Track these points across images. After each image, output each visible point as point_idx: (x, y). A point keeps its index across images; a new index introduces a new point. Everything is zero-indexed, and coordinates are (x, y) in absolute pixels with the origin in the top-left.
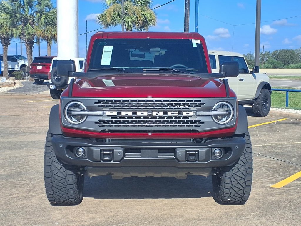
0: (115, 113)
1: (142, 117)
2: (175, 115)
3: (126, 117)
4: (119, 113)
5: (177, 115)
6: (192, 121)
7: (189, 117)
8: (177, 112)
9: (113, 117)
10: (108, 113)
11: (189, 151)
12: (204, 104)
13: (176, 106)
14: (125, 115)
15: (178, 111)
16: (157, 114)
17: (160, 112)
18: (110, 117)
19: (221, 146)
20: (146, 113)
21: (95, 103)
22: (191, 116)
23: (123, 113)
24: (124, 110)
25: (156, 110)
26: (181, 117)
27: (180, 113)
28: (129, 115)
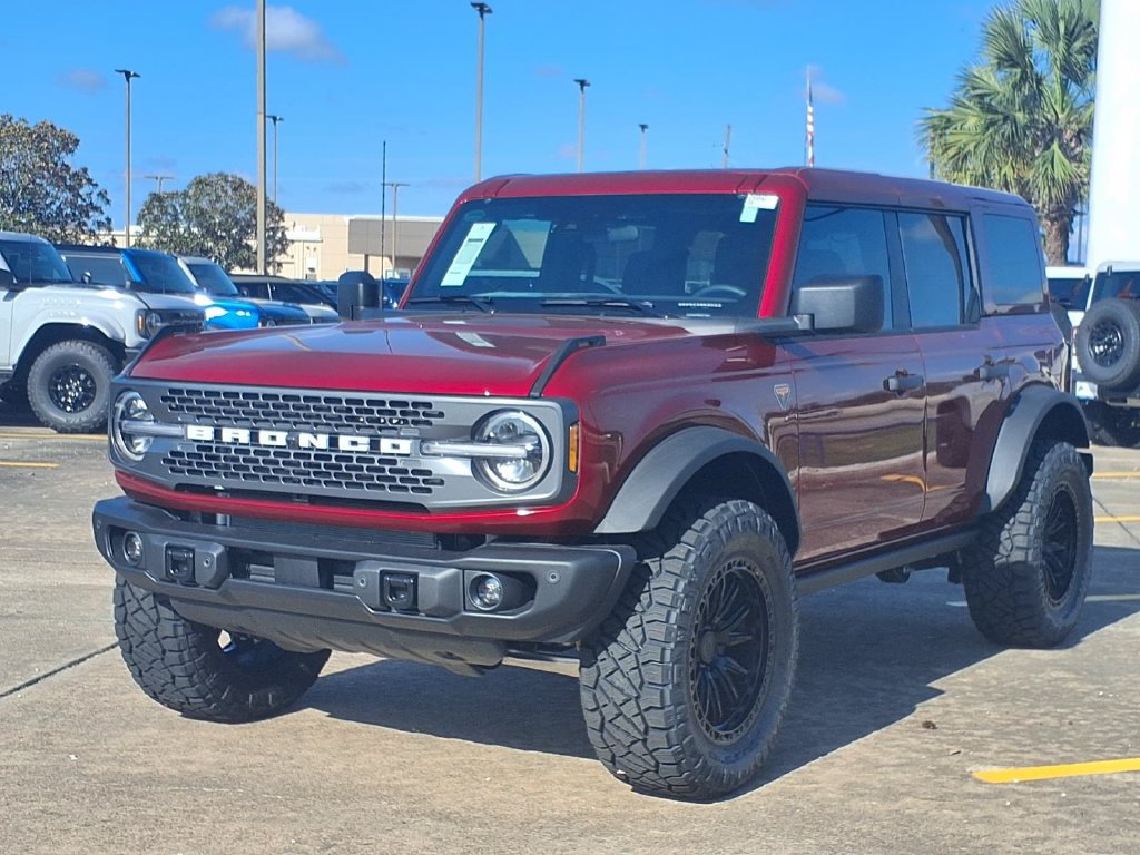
0: (208, 433)
1: (272, 451)
2: (358, 448)
3: (233, 448)
4: (218, 433)
5: (366, 448)
6: (406, 471)
7: (398, 459)
8: (367, 440)
9: (204, 446)
10: (193, 432)
11: (391, 573)
12: (441, 415)
13: (382, 421)
14: (231, 440)
15: (370, 436)
16: (312, 445)
17: (319, 436)
18: (196, 444)
19: (492, 567)
20: (282, 438)
21: (163, 399)
22: (407, 455)
23: (227, 435)
24: (229, 423)
25: (307, 427)
26: (376, 458)
27: (374, 445)
28: (241, 441)
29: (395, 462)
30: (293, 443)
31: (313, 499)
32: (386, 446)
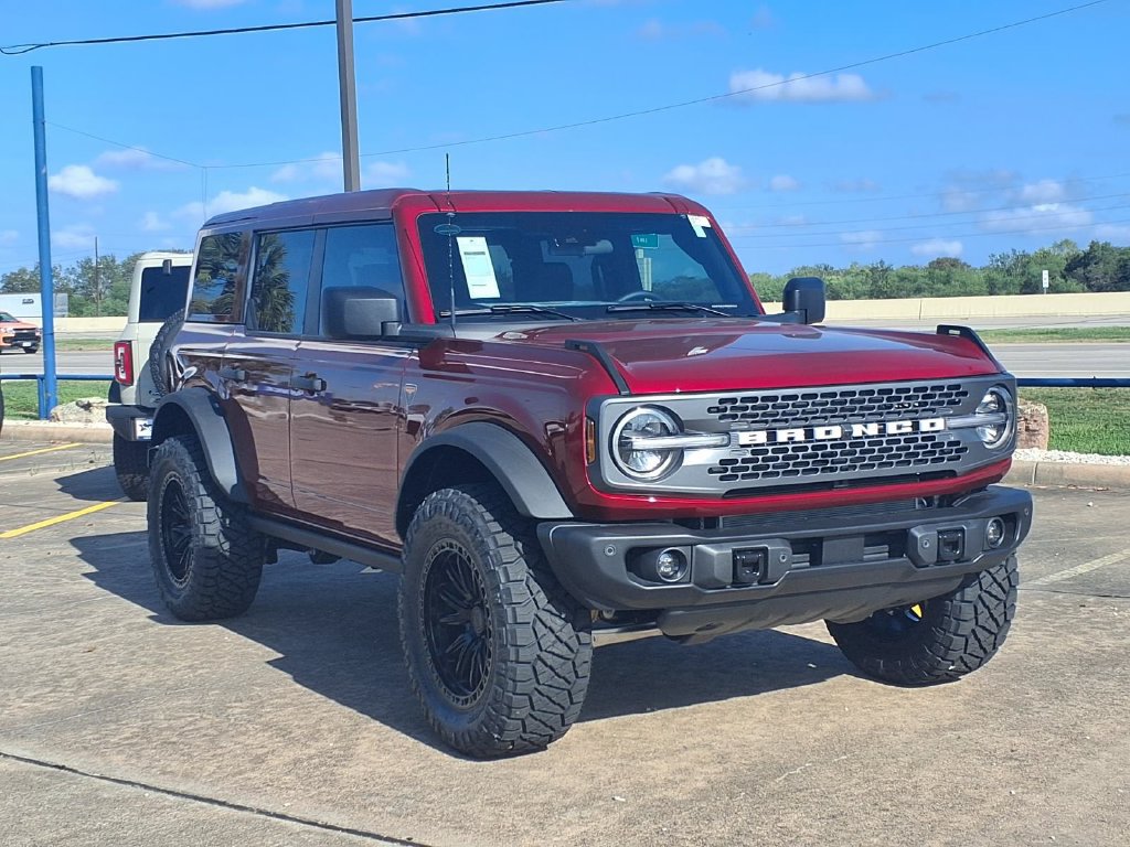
0: (761, 437)
1: (829, 444)
2: (903, 430)
3: (790, 447)
4: (772, 436)
5: (910, 430)
7: (936, 435)
8: (909, 423)
9: (757, 450)
10: (744, 438)
12: (966, 393)
13: (907, 405)
14: (786, 440)
15: (911, 419)
16: (864, 433)
17: (870, 425)
18: (750, 449)
21: (709, 410)
23: (782, 436)
24: (783, 424)
25: (860, 419)
26: (920, 436)
27: (916, 426)
28: (796, 440)
29: (934, 438)
30: (847, 435)
31: (854, 483)
32: (925, 425)
